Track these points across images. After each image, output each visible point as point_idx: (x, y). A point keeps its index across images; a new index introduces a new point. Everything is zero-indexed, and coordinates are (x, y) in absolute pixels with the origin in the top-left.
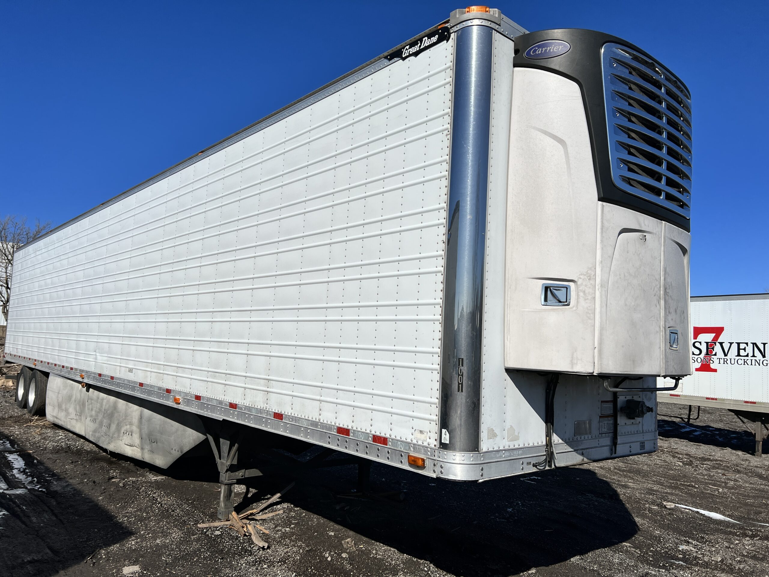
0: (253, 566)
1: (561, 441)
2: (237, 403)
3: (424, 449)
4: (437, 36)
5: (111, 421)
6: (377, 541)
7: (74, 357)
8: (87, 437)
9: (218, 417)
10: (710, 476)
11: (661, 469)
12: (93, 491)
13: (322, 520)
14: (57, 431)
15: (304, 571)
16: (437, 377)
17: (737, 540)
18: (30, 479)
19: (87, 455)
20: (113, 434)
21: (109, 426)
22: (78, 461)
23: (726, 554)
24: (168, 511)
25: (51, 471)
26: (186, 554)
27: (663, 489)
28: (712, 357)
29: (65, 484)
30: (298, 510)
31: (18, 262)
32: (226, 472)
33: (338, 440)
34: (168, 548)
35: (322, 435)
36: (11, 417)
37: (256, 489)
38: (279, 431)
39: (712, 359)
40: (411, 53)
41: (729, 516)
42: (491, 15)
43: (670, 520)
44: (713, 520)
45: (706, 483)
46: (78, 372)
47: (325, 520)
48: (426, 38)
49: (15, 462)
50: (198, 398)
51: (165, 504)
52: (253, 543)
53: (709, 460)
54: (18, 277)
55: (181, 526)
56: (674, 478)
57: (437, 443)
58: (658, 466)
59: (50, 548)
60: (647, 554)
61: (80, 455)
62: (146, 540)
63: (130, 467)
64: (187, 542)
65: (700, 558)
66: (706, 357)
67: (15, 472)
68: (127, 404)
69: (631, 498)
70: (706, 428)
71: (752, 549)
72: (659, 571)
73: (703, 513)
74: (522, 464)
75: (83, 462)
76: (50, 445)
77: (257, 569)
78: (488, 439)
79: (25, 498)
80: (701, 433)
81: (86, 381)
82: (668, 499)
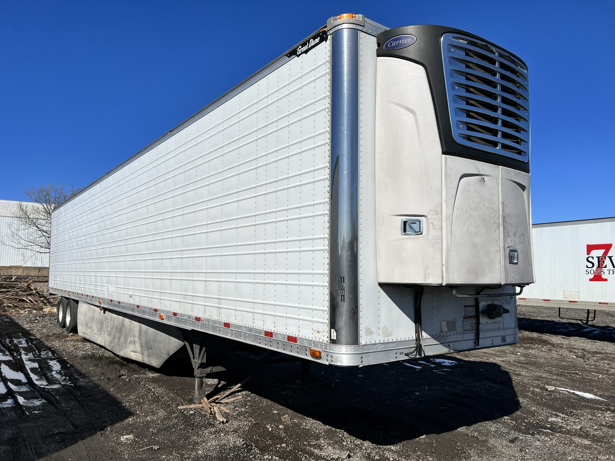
0: (213, 434)
1: (429, 337)
2: (200, 317)
3: (320, 344)
4: (319, 38)
5: (120, 334)
6: (308, 417)
7: (94, 288)
8: (106, 347)
9: (188, 328)
10: (596, 365)
11: (556, 361)
12: (108, 385)
13: (270, 402)
14: (86, 343)
15: (251, 438)
16: (327, 291)
17: (600, 413)
18: (64, 377)
19: (106, 360)
20: (123, 344)
21: (119, 338)
22: (98, 365)
23: (587, 424)
24: (158, 397)
25: (79, 372)
26: (167, 427)
27: (551, 376)
28: (603, 268)
29: (88, 381)
30: (254, 396)
31: (55, 219)
32: (198, 368)
33: (266, 341)
34: (155, 423)
35: (256, 338)
36: (54, 334)
37: (225, 382)
38: (228, 335)
39: (603, 271)
40: (302, 51)
41: (600, 396)
42: (357, 20)
43: (547, 400)
44: (585, 399)
45: (591, 371)
46: (97, 299)
47: (272, 402)
48: (312, 40)
49: (54, 366)
50: (175, 314)
51: (157, 393)
52: (216, 419)
53: (601, 353)
54: (55, 231)
55: (166, 408)
56: (564, 368)
57: (328, 340)
58: (554, 359)
59: (73, 424)
60: (521, 424)
61: (101, 360)
62: (140, 417)
63: (135, 368)
64: (169, 418)
65: (564, 427)
66: (598, 269)
67: (54, 373)
68: (130, 321)
69: (519, 383)
70: (606, 328)
71: (612, 420)
72: (526, 436)
73: (578, 394)
74: (396, 353)
75: (102, 365)
76: (80, 353)
77: (216, 436)
78: (366, 335)
79: (59, 391)
80: (600, 332)
81: (102, 305)
82: (551, 383)
